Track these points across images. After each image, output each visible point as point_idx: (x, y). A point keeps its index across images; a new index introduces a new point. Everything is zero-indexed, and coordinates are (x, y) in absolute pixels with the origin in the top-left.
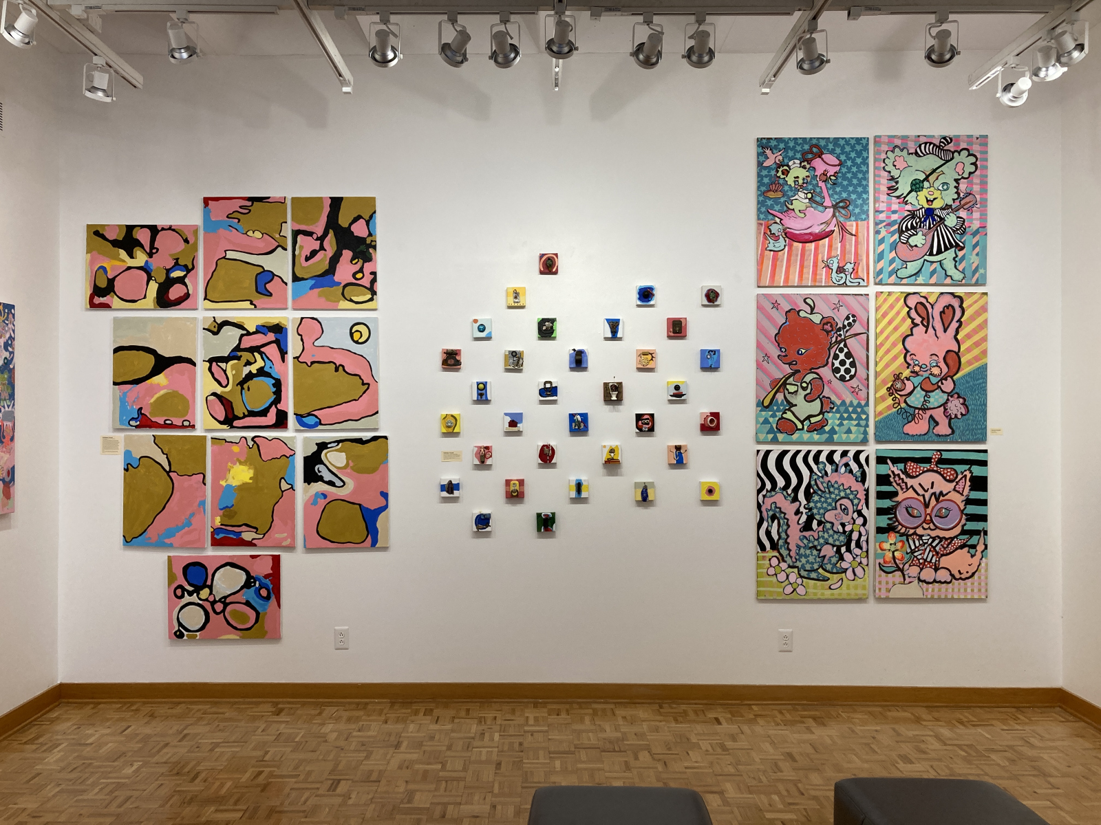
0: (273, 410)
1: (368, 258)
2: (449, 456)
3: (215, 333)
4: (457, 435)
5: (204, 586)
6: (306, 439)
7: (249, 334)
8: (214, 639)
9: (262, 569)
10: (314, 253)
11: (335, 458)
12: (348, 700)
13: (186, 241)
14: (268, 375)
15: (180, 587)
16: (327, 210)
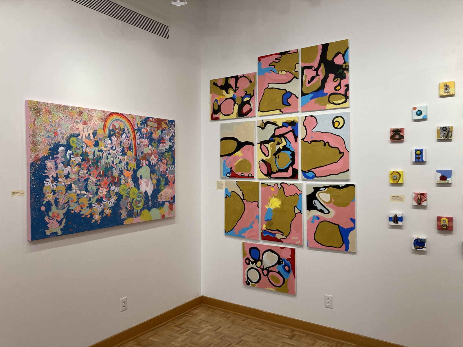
0: (291, 169)
1: (343, 77)
2: (395, 198)
3: (263, 128)
4: (401, 185)
5: (259, 260)
6: (308, 185)
7: (279, 127)
8: (263, 288)
9: (286, 255)
10: (313, 78)
11: (324, 197)
12: (332, 338)
13: (250, 82)
14: (288, 149)
15: (248, 259)
16: (320, 52)
